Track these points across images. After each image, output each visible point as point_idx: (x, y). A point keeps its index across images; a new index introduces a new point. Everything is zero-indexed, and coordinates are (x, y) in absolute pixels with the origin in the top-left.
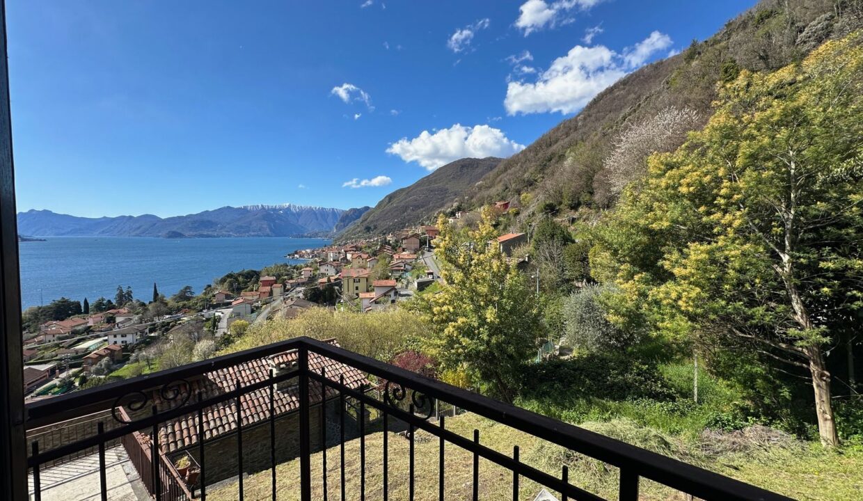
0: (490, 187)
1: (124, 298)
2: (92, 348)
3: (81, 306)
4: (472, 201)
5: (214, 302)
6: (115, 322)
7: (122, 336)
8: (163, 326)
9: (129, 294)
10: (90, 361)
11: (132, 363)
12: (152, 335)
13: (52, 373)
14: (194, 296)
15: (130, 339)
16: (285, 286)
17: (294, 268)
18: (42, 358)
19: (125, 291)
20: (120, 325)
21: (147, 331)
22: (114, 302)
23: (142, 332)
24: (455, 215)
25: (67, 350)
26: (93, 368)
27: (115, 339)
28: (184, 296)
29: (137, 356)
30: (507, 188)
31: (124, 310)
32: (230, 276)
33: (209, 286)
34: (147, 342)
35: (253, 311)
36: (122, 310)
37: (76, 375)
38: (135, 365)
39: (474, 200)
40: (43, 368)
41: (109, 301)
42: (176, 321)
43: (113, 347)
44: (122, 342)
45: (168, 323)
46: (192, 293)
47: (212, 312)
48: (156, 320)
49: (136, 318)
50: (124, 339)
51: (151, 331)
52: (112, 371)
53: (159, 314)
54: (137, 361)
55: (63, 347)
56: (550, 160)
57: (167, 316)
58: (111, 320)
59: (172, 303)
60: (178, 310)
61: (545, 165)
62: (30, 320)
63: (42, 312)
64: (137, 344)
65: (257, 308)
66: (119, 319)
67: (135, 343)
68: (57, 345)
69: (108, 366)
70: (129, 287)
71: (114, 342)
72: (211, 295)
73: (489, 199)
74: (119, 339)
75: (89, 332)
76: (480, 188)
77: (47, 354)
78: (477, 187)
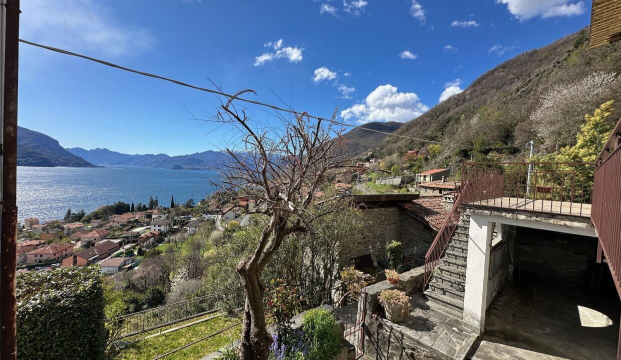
0: (396, 142)
1: (153, 204)
2: (141, 232)
3: (130, 207)
4: (383, 151)
5: (210, 209)
6: (151, 217)
7: (159, 226)
8: (181, 222)
9: (156, 201)
10: (142, 239)
11: (166, 243)
12: (175, 227)
13: (120, 244)
14: (195, 205)
15: (163, 228)
16: (256, 202)
17: (259, 191)
18: (114, 236)
19: (154, 199)
20: (155, 220)
21: (172, 224)
22: (147, 206)
23: (170, 224)
24: (369, 161)
25: (127, 232)
26: (145, 244)
27: (154, 228)
28: (189, 205)
29: (169, 239)
30: (412, 142)
31: (156, 211)
32: (218, 194)
33: (204, 200)
34: (173, 232)
35: (236, 217)
36: (154, 211)
37: (134, 248)
38: (168, 244)
39: (384, 150)
40: (116, 241)
41: (144, 206)
42: (188, 220)
43: (154, 232)
44: (159, 230)
45: (184, 221)
46: (194, 204)
47: (209, 216)
48: (176, 218)
49: (164, 217)
50: (160, 228)
51: (174, 225)
52: (155, 246)
53: (177, 215)
54: (169, 242)
55: (124, 230)
56: (448, 122)
57: (183, 217)
58: (149, 216)
59: (183, 209)
60: (189, 214)
61: (445, 126)
62: (102, 213)
63: (109, 209)
64: (167, 232)
65: (239, 215)
66: (154, 216)
67: (166, 231)
68: (121, 229)
69: (153, 244)
70: (157, 198)
71: (155, 229)
72: (207, 205)
73: (400, 149)
74: (157, 228)
75: (138, 223)
76: (388, 142)
77: (117, 233)
78: (386, 141)
